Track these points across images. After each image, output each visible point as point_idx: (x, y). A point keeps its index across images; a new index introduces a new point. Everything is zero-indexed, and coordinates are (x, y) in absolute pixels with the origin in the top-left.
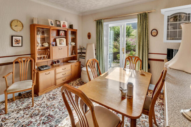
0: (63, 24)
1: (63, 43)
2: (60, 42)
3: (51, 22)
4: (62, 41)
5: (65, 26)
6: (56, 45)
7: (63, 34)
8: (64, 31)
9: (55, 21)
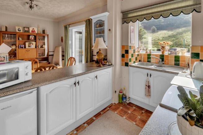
0: (32, 30)
1: (32, 46)
2: (29, 45)
3: (19, 28)
4: (31, 44)
5: (34, 31)
6: (25, 47)
7: (32, 38)
8: (34, 36)
9: (23, 28)
